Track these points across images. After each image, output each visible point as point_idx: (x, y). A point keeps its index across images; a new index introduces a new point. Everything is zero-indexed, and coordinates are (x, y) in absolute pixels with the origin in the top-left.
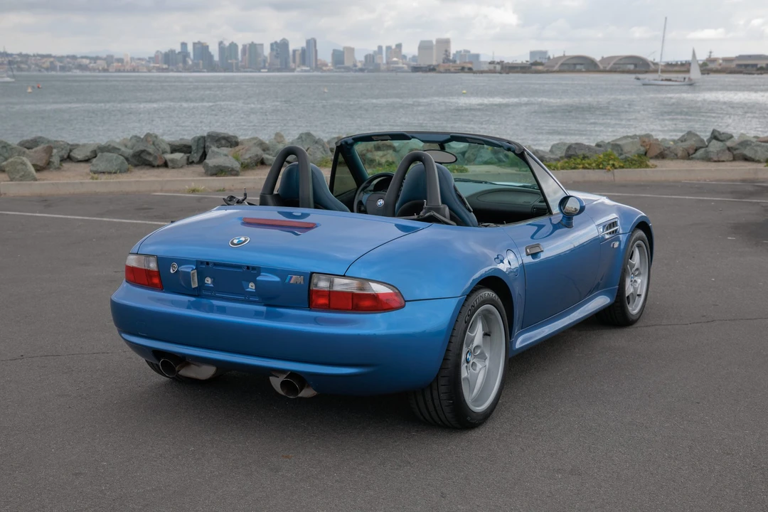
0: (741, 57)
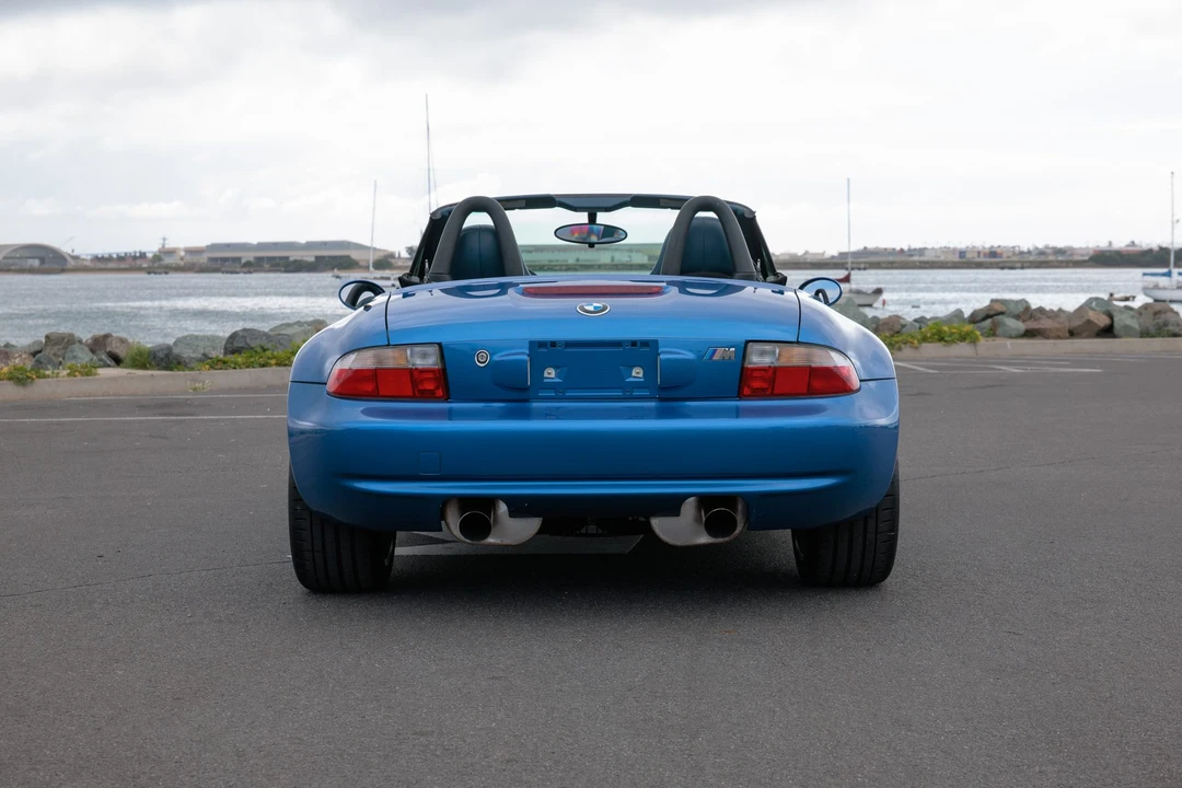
0: (214, 247)
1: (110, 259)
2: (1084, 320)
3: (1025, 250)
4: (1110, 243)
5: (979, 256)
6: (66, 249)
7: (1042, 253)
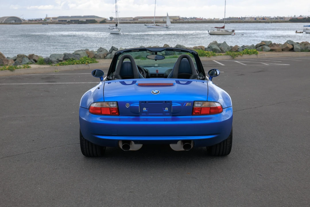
0: (60, 17)
1: (33, 20)
2: (286, 46)
3: (272, 18)
4: (295, 16)
5: (260, 20)
6: (21, 18)
7: (276, 18)
